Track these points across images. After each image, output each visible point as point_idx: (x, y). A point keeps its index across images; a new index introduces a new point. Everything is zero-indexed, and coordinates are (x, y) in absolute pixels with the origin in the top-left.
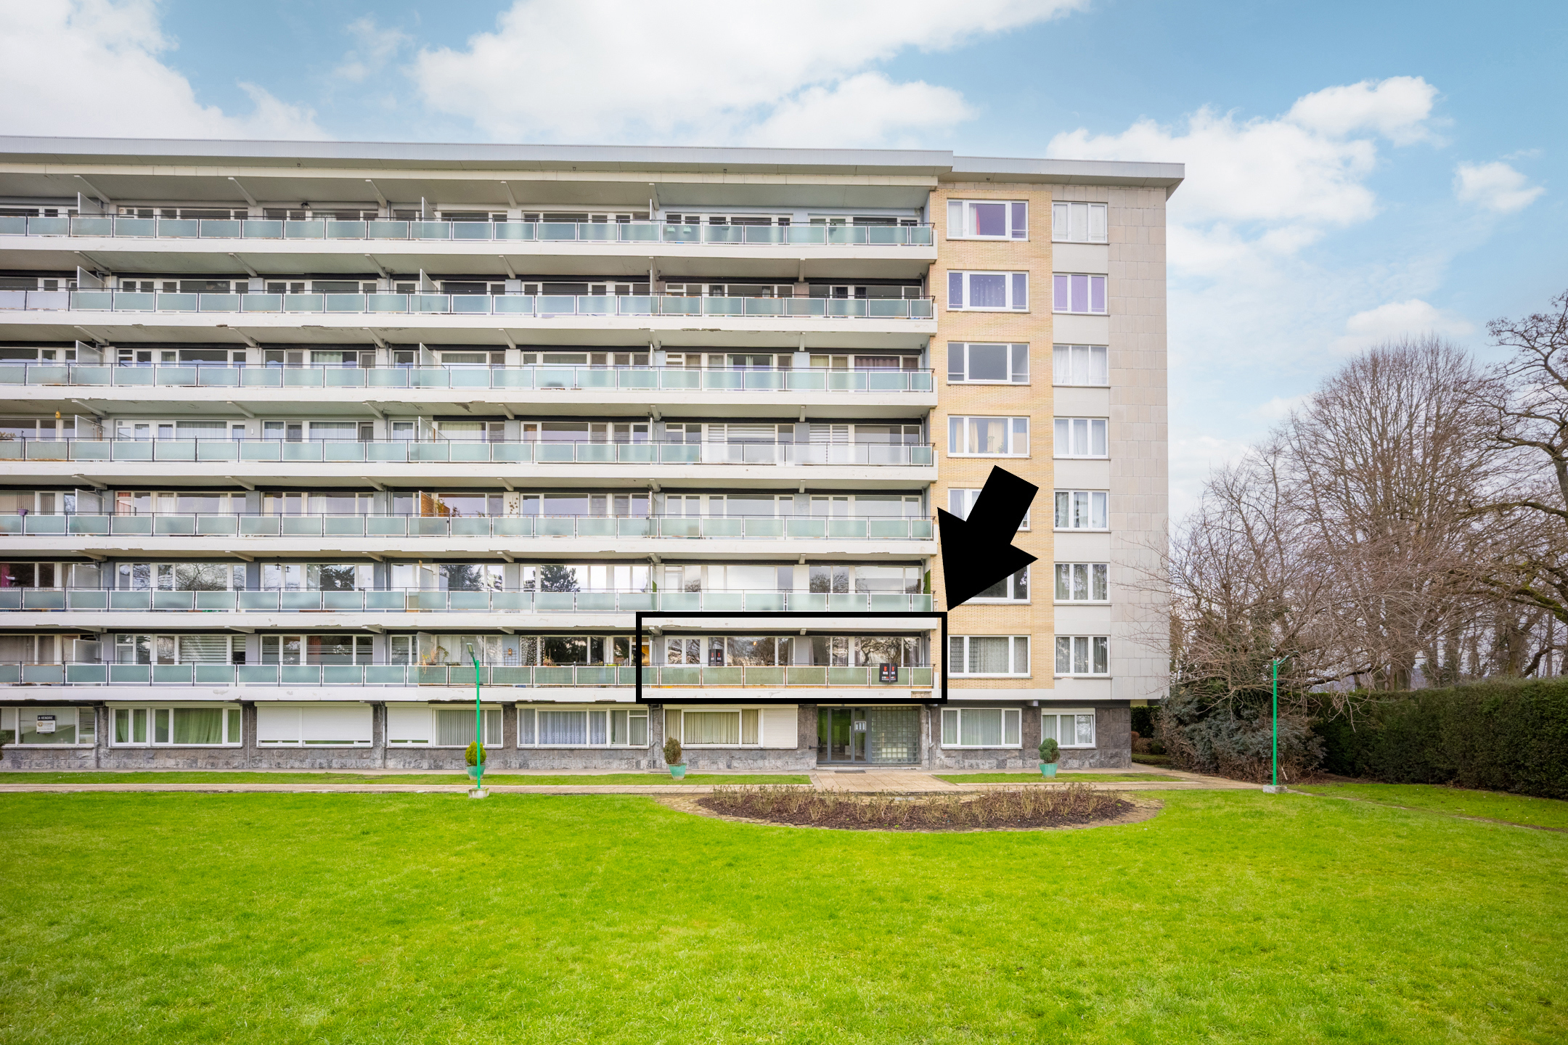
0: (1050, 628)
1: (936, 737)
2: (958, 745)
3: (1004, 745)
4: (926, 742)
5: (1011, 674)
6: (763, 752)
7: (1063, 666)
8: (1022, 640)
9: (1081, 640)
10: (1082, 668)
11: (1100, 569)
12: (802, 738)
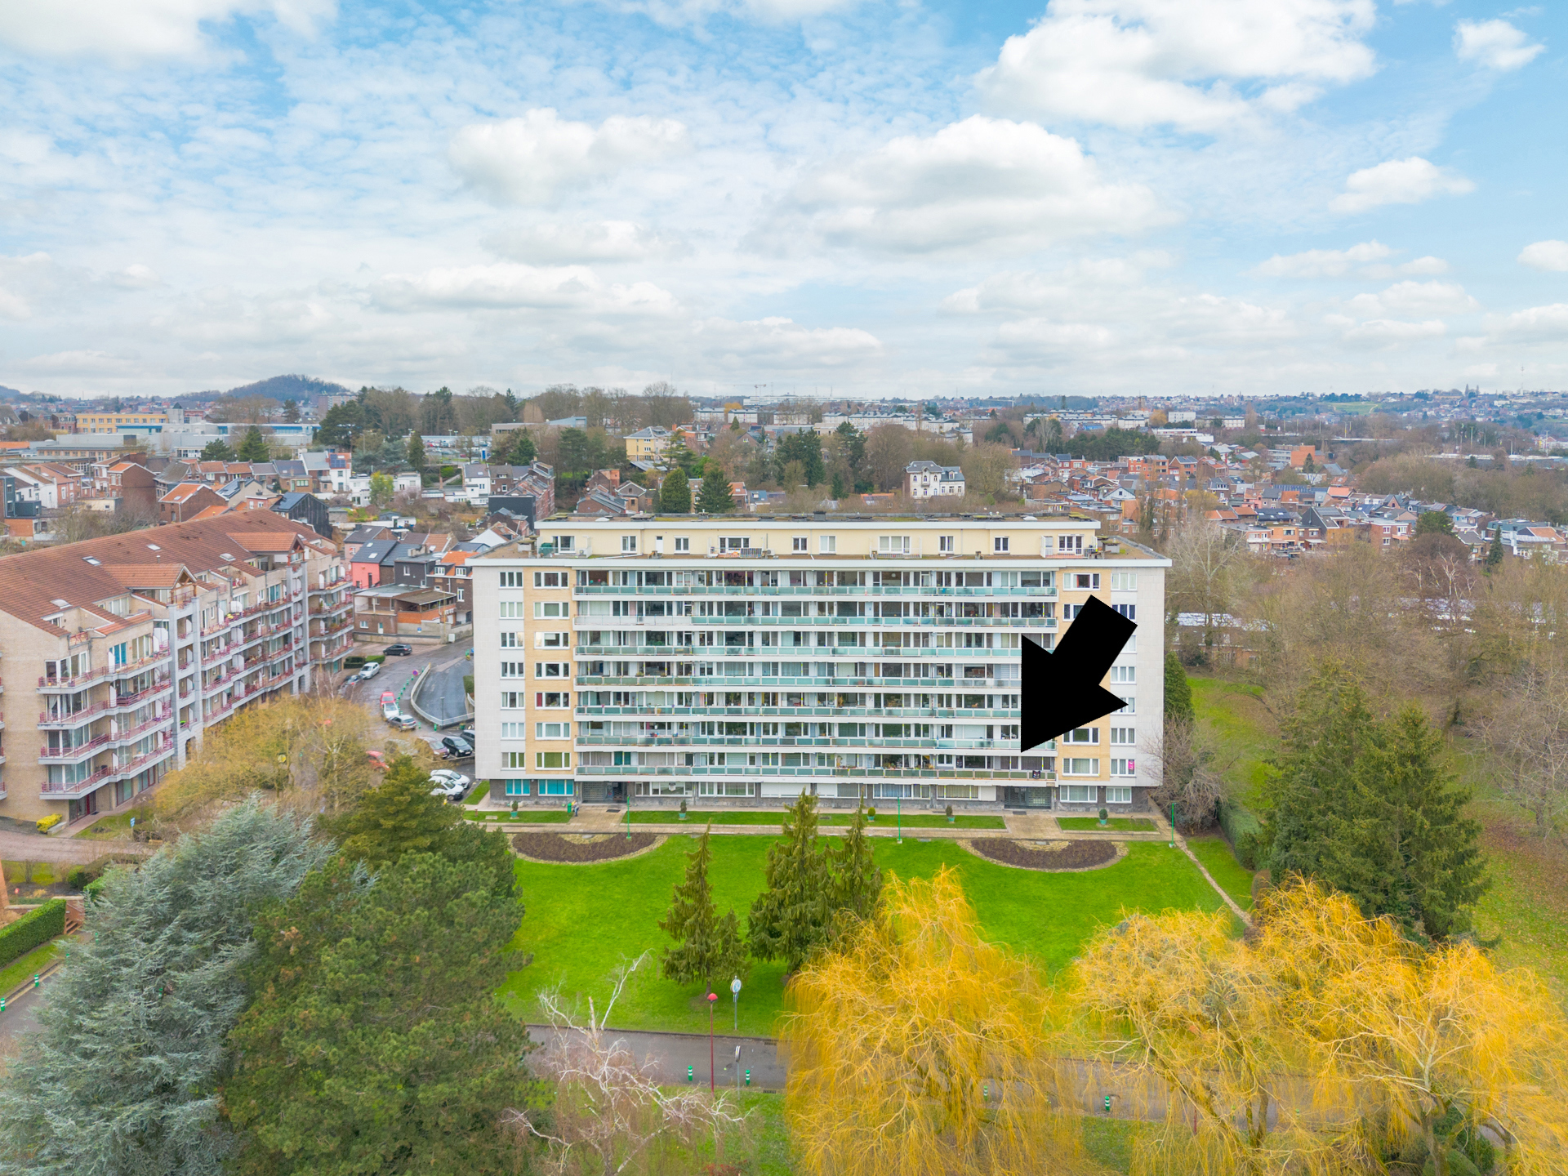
0: (1108, 756)
1: (1058, 798)
2: (1068, 801)
3: (1089, 801)
4: (1054, 799)
5: (1091, 774)
6: (981, 803)
7: (1114, 771)
8: (1096, 761)
9: (1123, 761)
10: (1123, 772)
11: (1132, 731)
12: (998, 797)
